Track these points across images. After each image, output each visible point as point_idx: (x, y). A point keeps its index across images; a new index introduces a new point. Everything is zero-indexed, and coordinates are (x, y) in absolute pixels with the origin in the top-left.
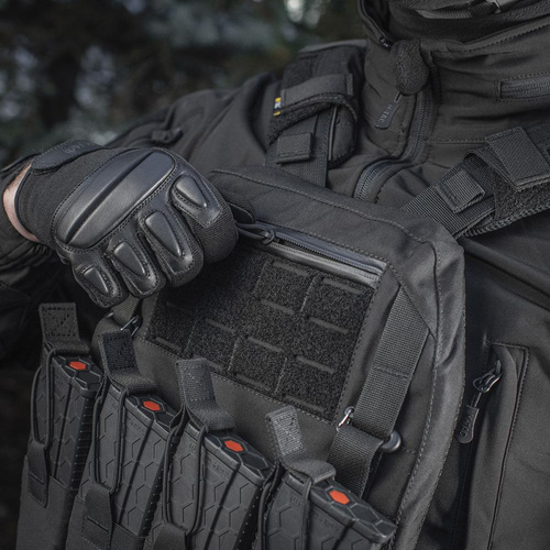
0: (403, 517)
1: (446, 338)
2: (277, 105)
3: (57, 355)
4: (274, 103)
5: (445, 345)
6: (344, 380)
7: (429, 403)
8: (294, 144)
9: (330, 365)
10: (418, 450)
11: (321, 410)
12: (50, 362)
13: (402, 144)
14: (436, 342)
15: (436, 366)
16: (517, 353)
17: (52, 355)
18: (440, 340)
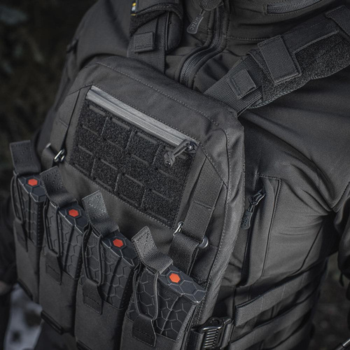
0: (212, 280)
1: (233, 186)
2: (134, 9)
3: (20, 176)
4: (132, 7)
5: (232, 190)
6: (177, 206)
7: (224, 222)
8: (144, 39)
9: (169, 197)
10: (218, 246)
11: (166, 220)
12: (17, 180)
13: (210, 36)
14: (227, 188)
15: (228, 202)
16: (274, 182)
17: (18, 177)
18: (230, 187)
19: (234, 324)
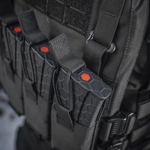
6: (89, 18)
7: (129, 29)
9: (83, 10)
11: (81, 30)
15: (132, 10)
19: (136, 117)
